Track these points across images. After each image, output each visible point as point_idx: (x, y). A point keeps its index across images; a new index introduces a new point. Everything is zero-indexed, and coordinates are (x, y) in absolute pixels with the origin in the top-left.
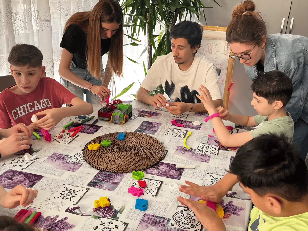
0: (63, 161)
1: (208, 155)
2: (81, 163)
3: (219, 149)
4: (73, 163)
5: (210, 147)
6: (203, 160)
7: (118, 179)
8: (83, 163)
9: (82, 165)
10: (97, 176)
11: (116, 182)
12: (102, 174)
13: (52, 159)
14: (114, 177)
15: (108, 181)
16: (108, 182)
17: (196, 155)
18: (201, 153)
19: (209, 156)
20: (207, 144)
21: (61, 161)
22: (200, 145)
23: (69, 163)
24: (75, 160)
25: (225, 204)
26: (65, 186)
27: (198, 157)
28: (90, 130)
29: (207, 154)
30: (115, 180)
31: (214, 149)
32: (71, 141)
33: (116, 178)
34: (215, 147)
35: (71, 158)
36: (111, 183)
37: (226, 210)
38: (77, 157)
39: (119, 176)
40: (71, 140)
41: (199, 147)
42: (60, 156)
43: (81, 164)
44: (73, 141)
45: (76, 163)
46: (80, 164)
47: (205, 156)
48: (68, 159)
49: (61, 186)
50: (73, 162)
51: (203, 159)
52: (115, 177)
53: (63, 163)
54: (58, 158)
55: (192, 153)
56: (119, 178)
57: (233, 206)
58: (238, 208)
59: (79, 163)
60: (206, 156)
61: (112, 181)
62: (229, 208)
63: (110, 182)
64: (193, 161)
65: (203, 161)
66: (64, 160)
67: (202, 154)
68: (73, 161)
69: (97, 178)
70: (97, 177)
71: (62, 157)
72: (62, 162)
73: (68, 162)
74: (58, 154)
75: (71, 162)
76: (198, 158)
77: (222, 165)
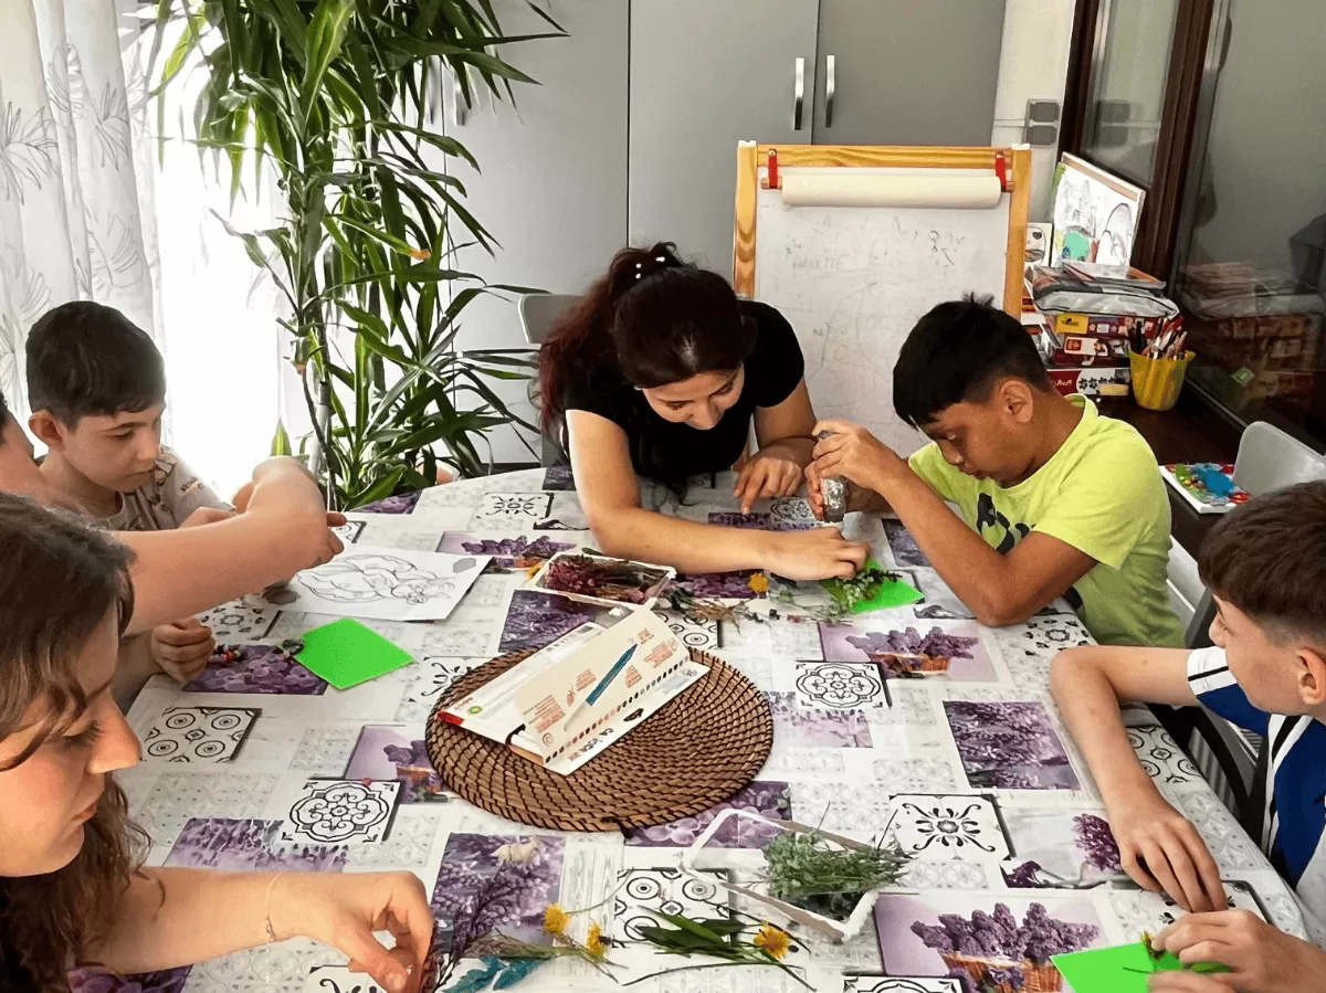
0: (252, 854)
1: (852, 712)
2: (336, 848)
3: (884, 677)
4: (304, 856)
5: (843, 671)
6: (842, 737)
7: (539, 897)
8: (346, 847)
9: (347, 858)
10: (443, 899)
11: (539, 911)
12: (460, 885)
13: (195, 854)
14: (517, 892)
15: (501, 916)
16: (505, 920)
17: (807, 719)
18: (823, 708)
19: (857, 715)
20: (824, 661)
21: (243, 855)
22: (801, 671)
23: (283, 857)
24: (303, 840)
25: (1020, 925)
26: (319, 975)
27: (818, 727)
28: (296, 676)
29: (847, 711)
30: (527, 902)
31: (864, 681)
32: (235, 744)
33: (526, 892)
34: (865, 668)
35: (282, 829)
36: (519, 923)
37: (1037, 952)
38: (306, 817)
39: (538, 881)
40: (238, 739)
41: (801, 681)
42: (225, 831)
43: (343, 854)
44: (249, 743)
45: (317, 854)
46: (338, 853)
47: (843, 720)
48: (267, 840)
49: (300, 979)
50: (300, 852)
51: (842, 731)
52: (520, 889)
53: (255, 861)
54: (220, 840)
55: (785, 717)
56: (541, 889)
57: (1052, 924)
58: (1074, 929)
59: (328, 849)
60: (847, 718)
61: (518, 910)
62: (1042, 940)
63: (514, 917)
64: (808, 751)
65: (847, 745)
66: (250, 845)
67: (828, 714)
68: (296, 847)
69: (445, 909)
70: (442, 904)
71: (236, 834)
72: (250, 859)
73: (279, 855)
74: (207, 821)
75: (288, 851)
76: (819, 735)
77: (926, 749)
